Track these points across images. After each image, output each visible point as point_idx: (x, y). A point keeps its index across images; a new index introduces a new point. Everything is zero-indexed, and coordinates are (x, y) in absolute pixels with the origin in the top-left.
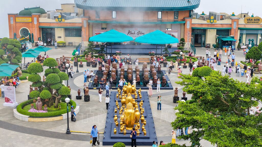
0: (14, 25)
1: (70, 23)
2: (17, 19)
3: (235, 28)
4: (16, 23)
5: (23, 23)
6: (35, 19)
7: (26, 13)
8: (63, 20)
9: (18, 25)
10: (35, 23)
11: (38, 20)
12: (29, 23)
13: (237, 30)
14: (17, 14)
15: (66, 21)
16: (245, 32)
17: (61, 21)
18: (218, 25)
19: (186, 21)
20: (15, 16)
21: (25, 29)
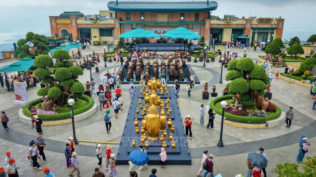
0: (56, 26)
1: (104, 24)
2: (57, 20)
3: (248, 28)
4: (57, 24)
5: (63, 24)
6: (74, 21)
7: (66, 16)
8: (98, 21)
9: (58, 26)
10: (74, 24)
11: (76, 22)
12: (68, 24)
13: (250, 30)
14: (57, 17)
15: (101, 23)
16: (257, 31)
17: (96, 22)
18: (233, 25)
19: (206, 22)
20: (56, 18)
21: (65, 30)
